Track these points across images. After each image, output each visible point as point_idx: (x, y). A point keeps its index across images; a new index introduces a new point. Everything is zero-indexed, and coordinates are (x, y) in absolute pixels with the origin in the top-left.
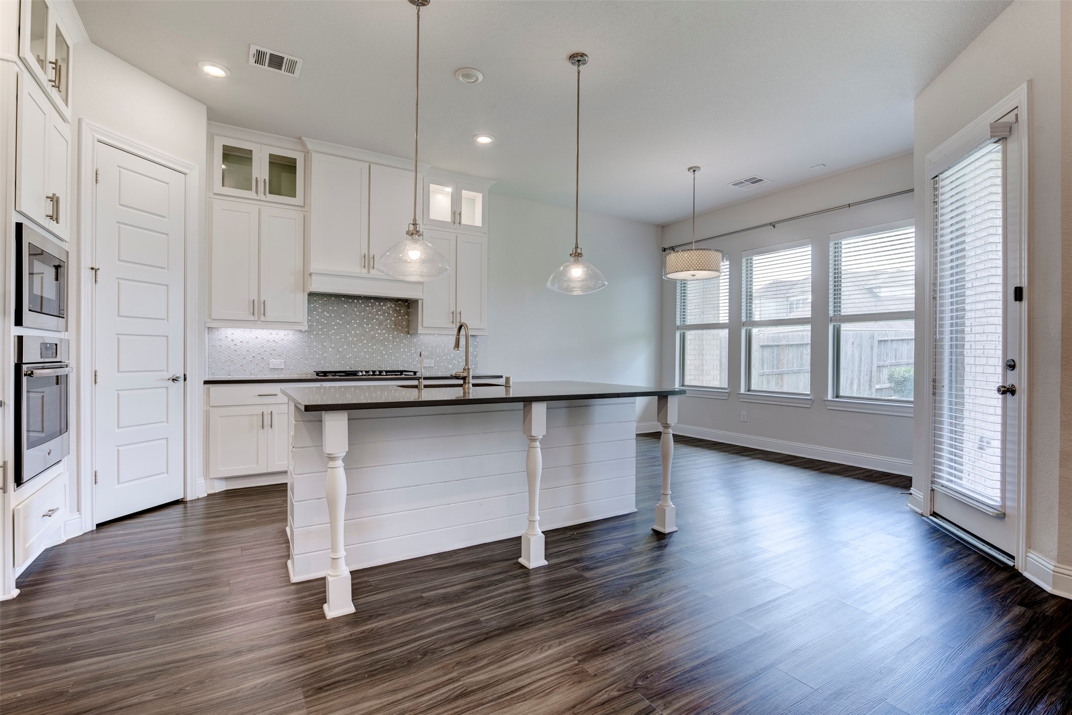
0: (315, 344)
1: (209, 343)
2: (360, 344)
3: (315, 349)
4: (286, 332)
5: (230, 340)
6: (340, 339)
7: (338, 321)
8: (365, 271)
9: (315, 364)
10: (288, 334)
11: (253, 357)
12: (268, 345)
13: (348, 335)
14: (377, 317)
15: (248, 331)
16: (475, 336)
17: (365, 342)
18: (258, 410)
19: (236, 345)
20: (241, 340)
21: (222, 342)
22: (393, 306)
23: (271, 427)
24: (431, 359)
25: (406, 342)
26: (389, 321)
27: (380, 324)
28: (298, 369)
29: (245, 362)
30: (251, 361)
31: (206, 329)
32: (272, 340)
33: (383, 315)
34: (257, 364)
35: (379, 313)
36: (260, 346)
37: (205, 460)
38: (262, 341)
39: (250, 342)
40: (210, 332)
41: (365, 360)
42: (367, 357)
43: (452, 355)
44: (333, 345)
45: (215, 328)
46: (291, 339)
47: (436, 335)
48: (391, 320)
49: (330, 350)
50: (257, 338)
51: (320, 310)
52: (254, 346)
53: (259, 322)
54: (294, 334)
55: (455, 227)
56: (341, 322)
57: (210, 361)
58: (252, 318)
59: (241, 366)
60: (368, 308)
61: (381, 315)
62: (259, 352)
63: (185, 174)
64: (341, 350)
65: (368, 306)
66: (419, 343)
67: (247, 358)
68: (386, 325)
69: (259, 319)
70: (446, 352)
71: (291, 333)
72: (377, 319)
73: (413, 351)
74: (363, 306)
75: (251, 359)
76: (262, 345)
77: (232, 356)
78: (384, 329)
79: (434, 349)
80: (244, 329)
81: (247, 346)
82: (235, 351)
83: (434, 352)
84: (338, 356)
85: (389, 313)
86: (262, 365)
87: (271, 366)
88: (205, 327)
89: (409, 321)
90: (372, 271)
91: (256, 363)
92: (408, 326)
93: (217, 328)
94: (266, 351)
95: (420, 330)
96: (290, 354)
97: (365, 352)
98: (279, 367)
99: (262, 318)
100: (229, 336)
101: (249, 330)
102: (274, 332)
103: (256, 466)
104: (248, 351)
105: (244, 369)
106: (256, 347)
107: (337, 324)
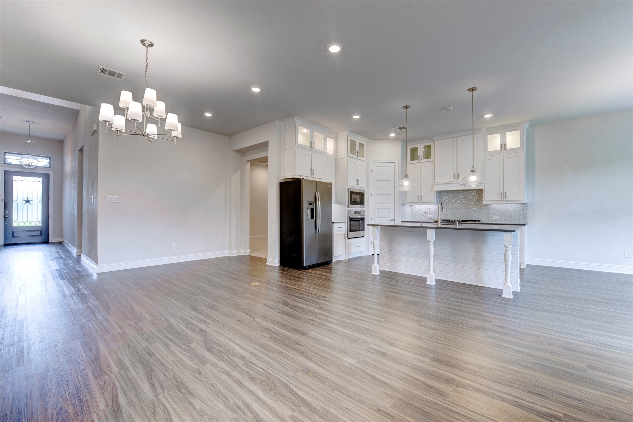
2: (462, 209)
6: (454, 207)
8: (456, 180)
10: (433, 206)
11: (423, 214)
12: (428, 210)
13: (457, 205)
14: (469, 197)
17: (464, 208)
22: (477, 192)
24: (497, 215)
26: (475, 199)
27: (471, 200)
29: (421, 216)
32: (429, 208)
33: (472, 196)
34: (424, 217)
38: (426, 209)
41: (464, 216)
46: (435, 208)
48: (476, 198)
49: (449, 211)
50: (424, 208)
51: (445, 197)
53: (421, 203)
54: (436, 206)
55: (503, 151)
58: (418, 201)
61: (471, 196)
63: (394, 163)
64: (454, 212)
65: (465, 193)
68: (473, 201)
73: (487, 212)
77: (417, 214)
78: (472, 202)
82: (418, 212)
83: (498, 212)
84: (452, 214)
85: (475, 195)
86: (426, 217)
87: (429, 217)
90: (458, 180)
94: (427, 212)
95: (484, 202)
96: (435, 213)
97: (464, 212)
98: (431, 218)
102: (429, 205)
104: (422, 212)
105: (420, 218)
107: (452, 201)
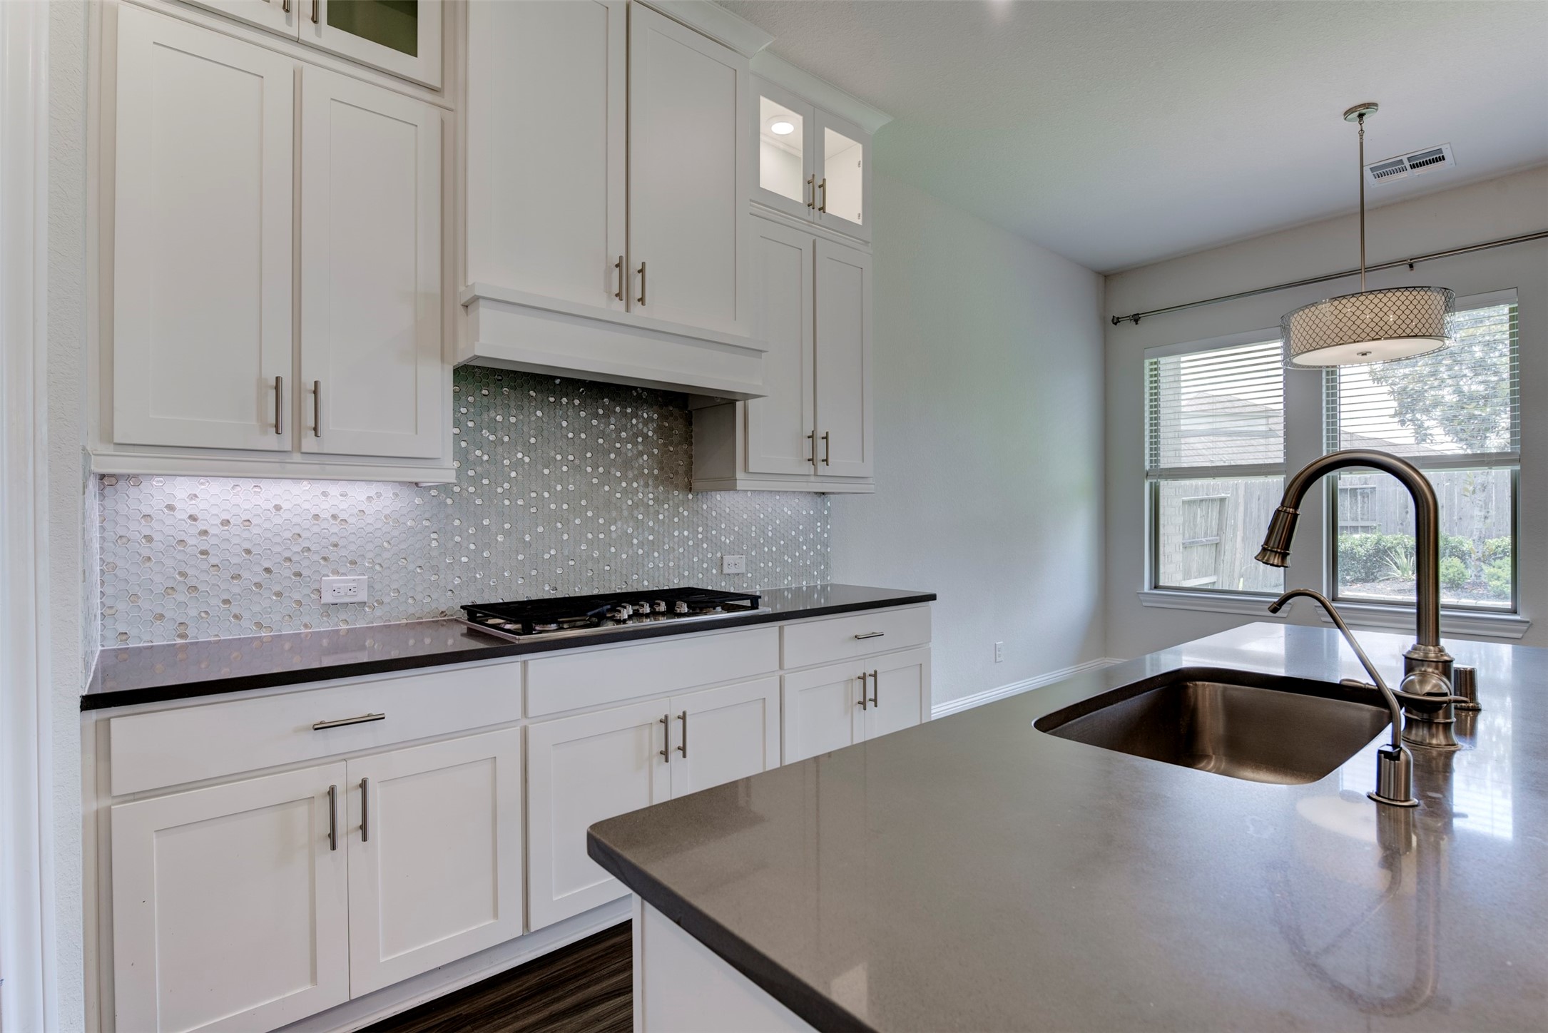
0: (457, 522)
1: (103, 529)
2: (578, 521)
3: (457, 539)
4: (372, 490)
5: (185, 516)
6: (527, 507)
7: (520, 455)
8: (619, 306)
9: (457, 581)
10: (379, 495)
11: (268, 570)
12: (316, 529)
13: (546, 495)
14: (618, 445)
15: (247, 486)
16: (823, 493)
17: (590, 514)
18: (314, 782)
19: (205, 533)
20: (225, 516)
21: (154, 524)
23: (365, 839)
24: (739, 553)
25: (686, 513)
26: (645, 458)
27: (626, 464)
28: (410, 601)
29: (236, 590)
30: (258, 585)
31: (93, 484)
32: (328, 515)
33: (632, 440)
34: (279, 594)
35: (624, 435)
36: (288, 535)
37: (93, 964)
38: (296, 520)
39: (254, 521)
40: (108, 491)
42: (596, 554)
43: (782, 542)
44: (507, 526)
45: (128, 477)
46: (387, 512)
47: (749, 494)
48: (651, 455)
49: (500, 538)
50: (278, 508)
51: (471, 424)
52: (269, 535)
53: (297, 457)
54: (396, 495)
55: (813, 217)
56: (527, 459)
57: (109, 590)
58: (271, 441)
59: (226, 602)
60: (595, 422)
61: (627, 441)
62: (287, 554)
64: (527, 538)
65: (596, 416)
66: (714, 514)
67: (245, 574)
68: (640, 468)
69: (297, 446)
70: (770, 534)
71: (388, 492)
72: (618, 452)
73: (700, 536)
74: (583, 414)
75: (257, 580)
76: (297, 530)
77: (190, 572)
78: (636, 479)
79: (745, 529)
80: (232, 482)
81: (246, 535)
82: (204, 553)
83: (745, 535)
84: (521, 557)
85: (645, 438)
86: (297, 596)
87: (328, 598)
88: (87, 474)
89: (691, 457)
90: (637, 308)
91: (277, 588)
92: (689, 472)
93: (135, 476)
94: (309, 549)
95: (742, 480)
96: (386, 555)
97: (590, 543)
98: (352, 600)
99: (309, 443)
100: (178, 505)
101: (252, 483)
102: (334, 489)
103: (309, 987)
104: (248, 551)
105: (235, 610)
106: (278, 540)
107: (517, 465)
